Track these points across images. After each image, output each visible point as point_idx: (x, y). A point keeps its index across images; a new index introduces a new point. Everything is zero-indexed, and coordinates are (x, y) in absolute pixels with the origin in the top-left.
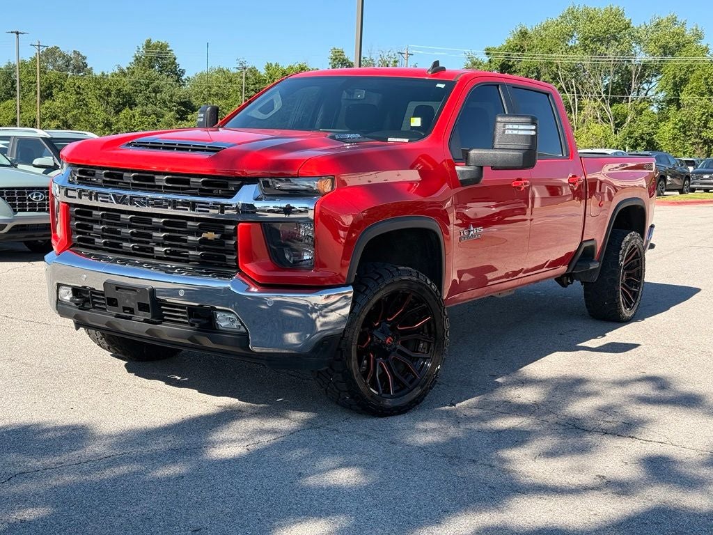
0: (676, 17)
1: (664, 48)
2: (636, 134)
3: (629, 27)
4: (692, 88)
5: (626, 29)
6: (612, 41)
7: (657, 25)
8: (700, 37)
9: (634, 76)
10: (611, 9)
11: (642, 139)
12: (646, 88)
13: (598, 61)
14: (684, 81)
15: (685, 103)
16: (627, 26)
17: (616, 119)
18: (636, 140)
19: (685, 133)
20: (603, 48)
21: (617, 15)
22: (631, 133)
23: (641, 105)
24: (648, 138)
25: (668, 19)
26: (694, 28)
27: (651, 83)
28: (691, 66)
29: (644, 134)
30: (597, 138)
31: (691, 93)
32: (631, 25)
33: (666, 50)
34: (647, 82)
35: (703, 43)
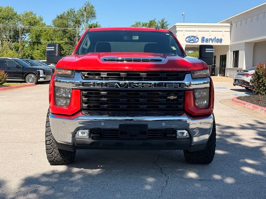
0: (32, 12)
1: (30, 23)
2: (26, 54)
3: (16, 15)
4: (45, 38)
5: (15, 15)
6: (10, 19)
7: (26, 14)
8: (41, 19)
9: (20, 33)
10: (8, 7)
11: (29, 56)
12: (24, 37)
13: (6, 26)
14: (39, 36)
15: (43, 43)
16: (15, 14)
17: (15, 49)
18: (27, 56)
19: (44, 54)
20: (7, 21)
21: (11, 10)
22: (25, 54)
23: (23, 44)
24: (31, 56)
25: (30, 12)
26: (40, 16)
27: (26, 35)
28: (41, 30)
29: (29, 54)
30: (11, 56)
31: (45, 40)
32: (17, 14)
33: (31, 24)
34: (24, 35)
35: (43, 22)
